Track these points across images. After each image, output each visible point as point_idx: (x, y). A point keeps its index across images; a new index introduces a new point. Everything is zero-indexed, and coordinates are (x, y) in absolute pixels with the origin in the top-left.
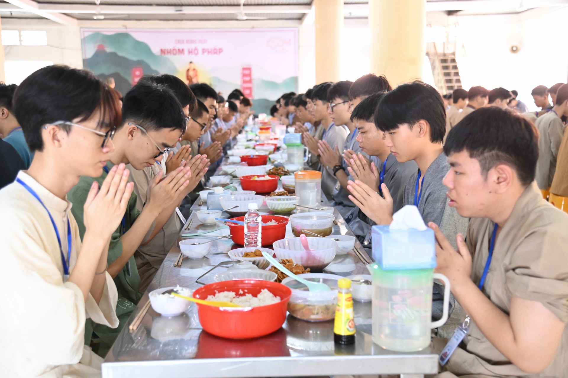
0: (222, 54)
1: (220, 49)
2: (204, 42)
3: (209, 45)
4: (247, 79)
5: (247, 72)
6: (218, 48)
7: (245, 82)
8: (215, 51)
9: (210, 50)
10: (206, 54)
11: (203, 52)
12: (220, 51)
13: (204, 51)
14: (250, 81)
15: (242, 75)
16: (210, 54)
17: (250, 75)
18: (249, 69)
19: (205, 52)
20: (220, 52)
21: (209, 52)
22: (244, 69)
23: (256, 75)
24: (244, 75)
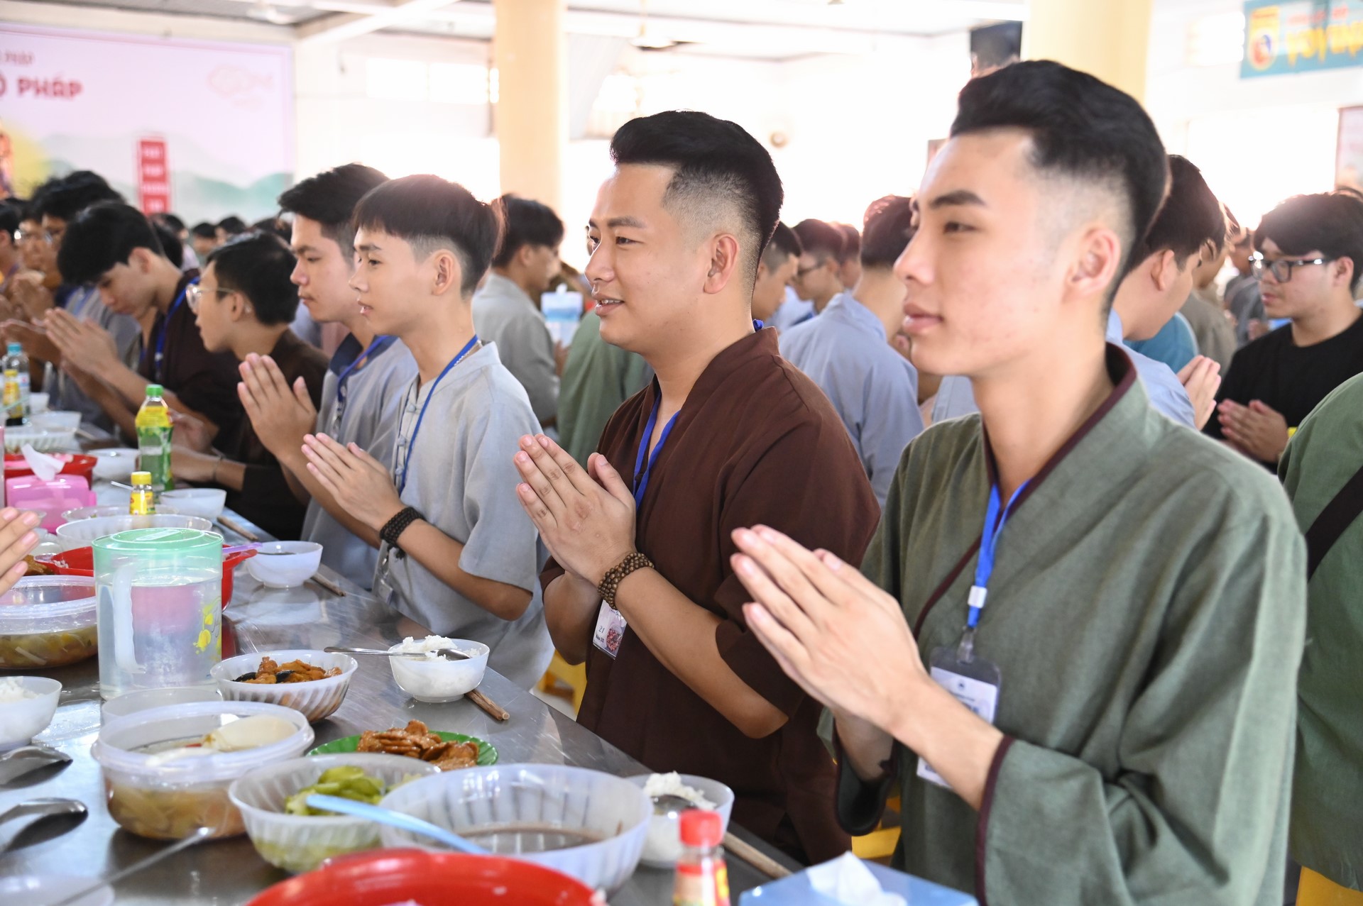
0: (78, 98)
1: (71, 85)
2: (25, 59)
3: (40, 71)
4: (155, 171)
5: (153, 153)
6: (66, 79)
7: (147, 179)
8: (58, 88)
9: (41, 84)
10: (30, 94)
11: (21, 90)
12: (74, 89)
13: (23, 85)
14: (162, 179)
15: (140, 159)
16: (42, 95)
17: (161, 161)
18: (160, 145)
19: (28, 88)
20: (72, 93)
21: (41, 89)
22: (145, 144)
23: (177, 162)
24: (145, 161)
